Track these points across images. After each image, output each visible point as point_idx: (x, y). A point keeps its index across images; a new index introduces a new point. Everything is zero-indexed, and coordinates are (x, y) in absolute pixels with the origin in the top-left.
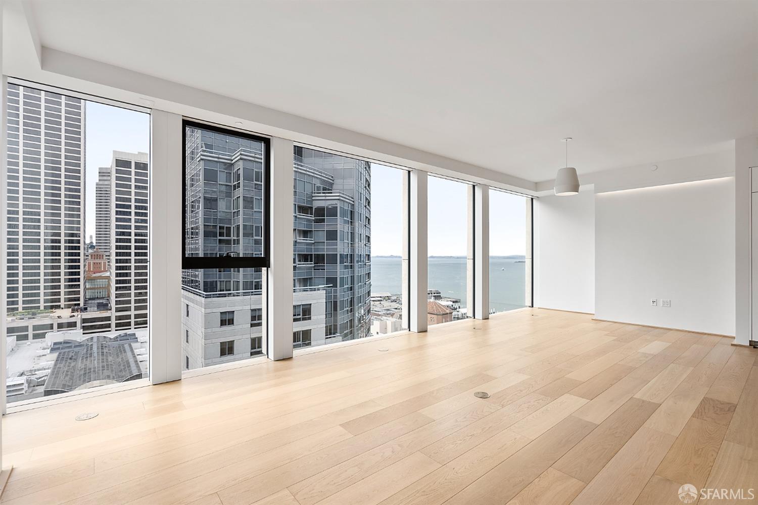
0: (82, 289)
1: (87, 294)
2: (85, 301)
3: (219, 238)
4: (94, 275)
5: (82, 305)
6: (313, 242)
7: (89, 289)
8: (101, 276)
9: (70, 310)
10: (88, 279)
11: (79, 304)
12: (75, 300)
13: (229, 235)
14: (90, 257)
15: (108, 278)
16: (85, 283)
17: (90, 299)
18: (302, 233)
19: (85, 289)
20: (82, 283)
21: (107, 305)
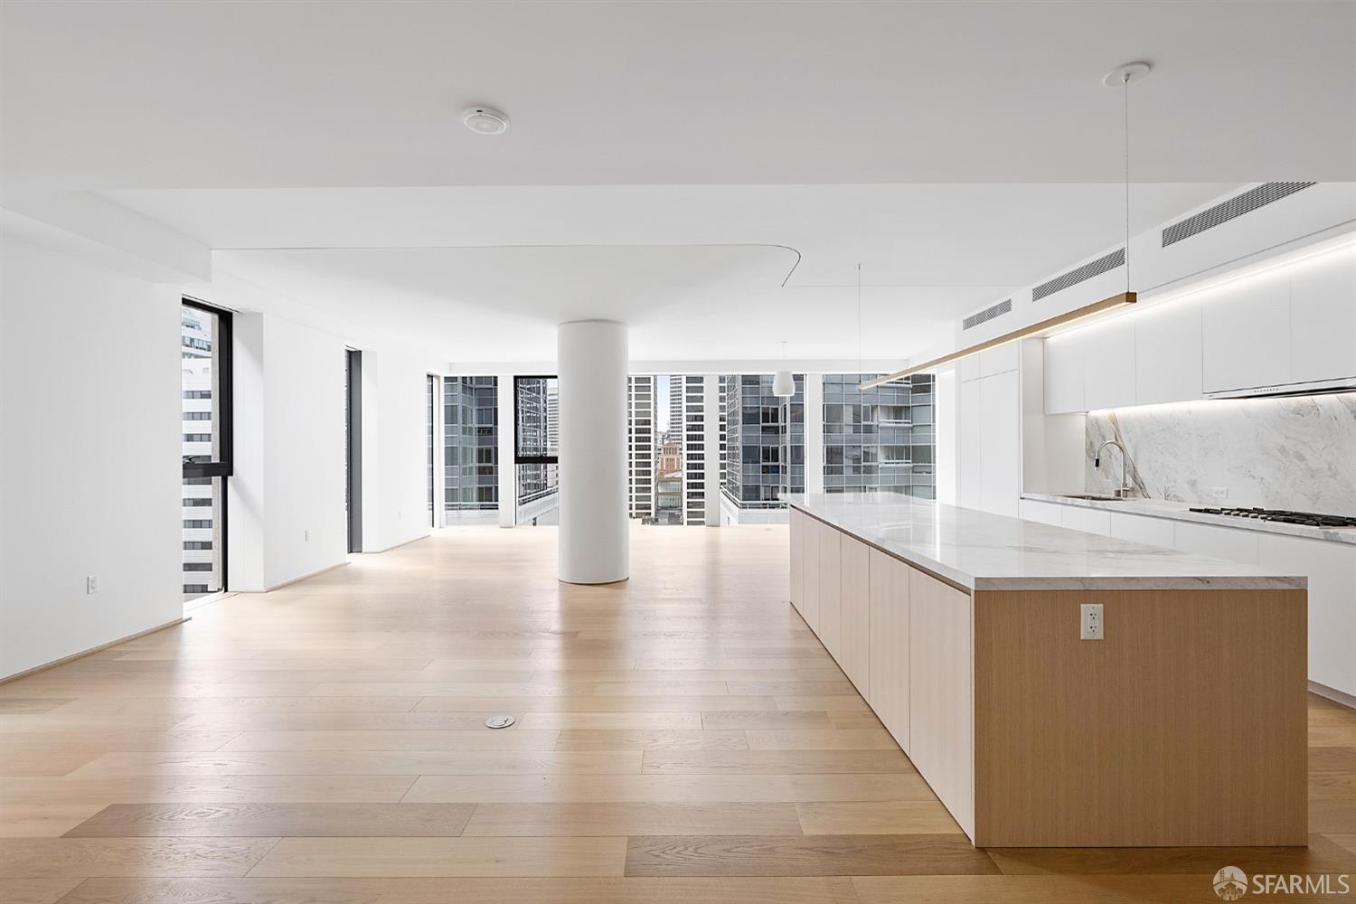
0: (653, 494)
1: (660, 501)
2: (657, 510)
3: (762, 424)
4: (666, 476)
5: (653, 515)
6: (911, 425)
7: (662, 494)
8: (673, 477)
9: (640, 520)
10: (660, 481)
11: (650, 514)
12: (647, 509)
13: (775, 419)
14: (662, 452)
15: (680, 480)
16: (656, 486)
17: (663, 508)
18: (892, 411)
19: (657, 494)
20: (652, 486)
21: (679, 516)
